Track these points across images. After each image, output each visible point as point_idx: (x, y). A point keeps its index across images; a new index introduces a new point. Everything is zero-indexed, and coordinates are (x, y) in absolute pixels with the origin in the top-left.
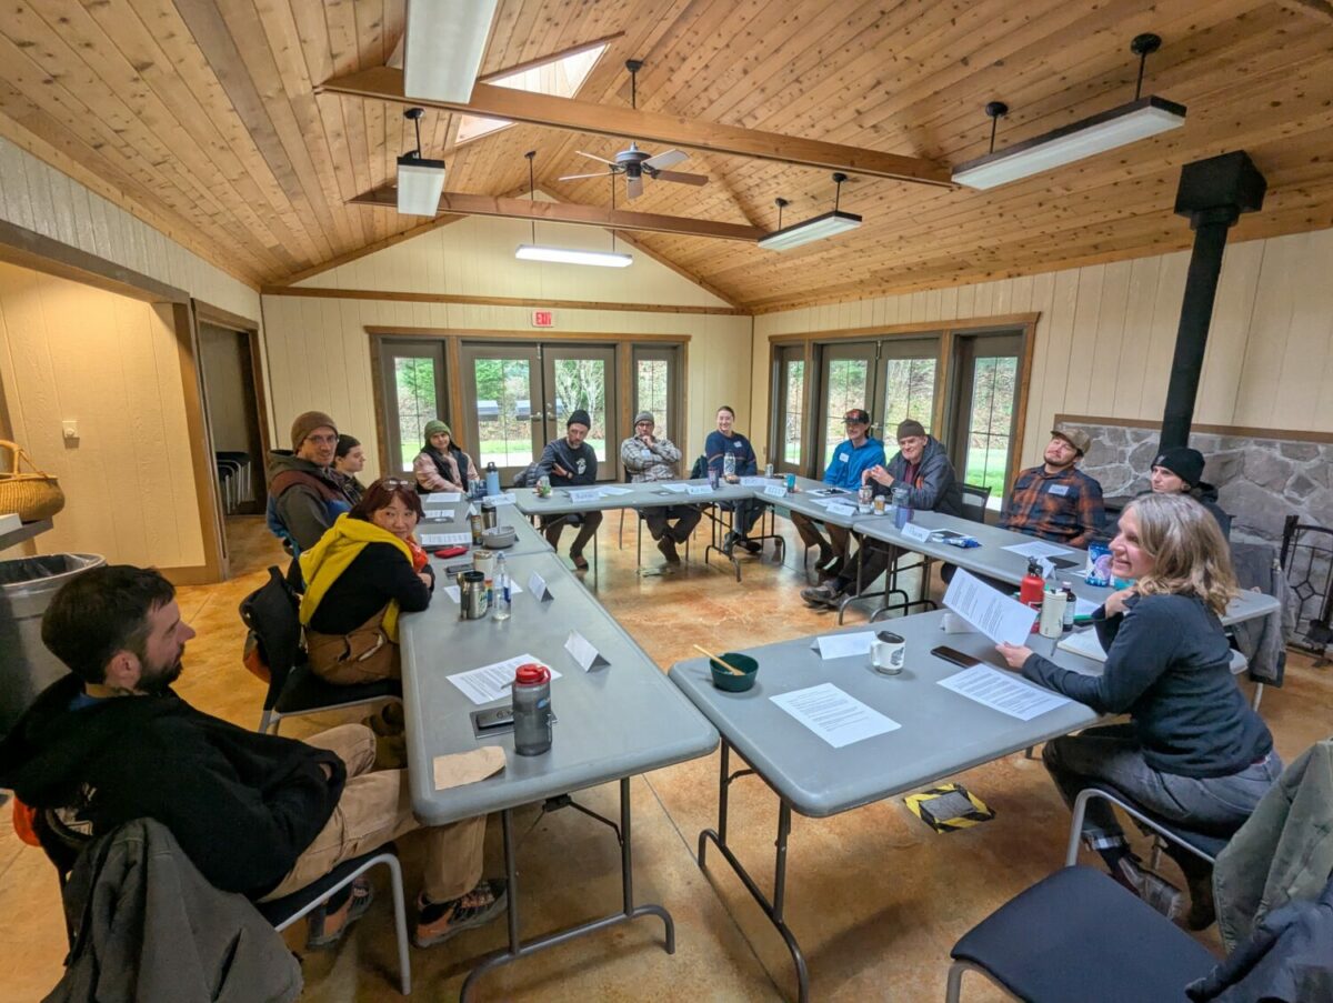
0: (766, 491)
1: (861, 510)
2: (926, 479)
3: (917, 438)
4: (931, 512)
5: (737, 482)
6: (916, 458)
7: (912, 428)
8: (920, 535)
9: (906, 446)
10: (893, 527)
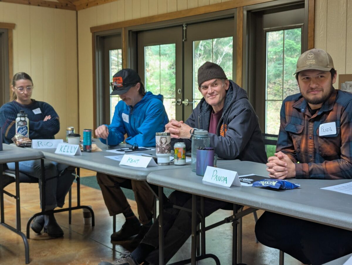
0: (57, 152)
1: (160, 160)
2: (230, 125)
3: (219, 81)
4: (238, 161)
5: (29, 145)
6: (219, 103)
7: (213, 70)
8: (226, 179)
9: (210, 90)
10: (194, 175)
